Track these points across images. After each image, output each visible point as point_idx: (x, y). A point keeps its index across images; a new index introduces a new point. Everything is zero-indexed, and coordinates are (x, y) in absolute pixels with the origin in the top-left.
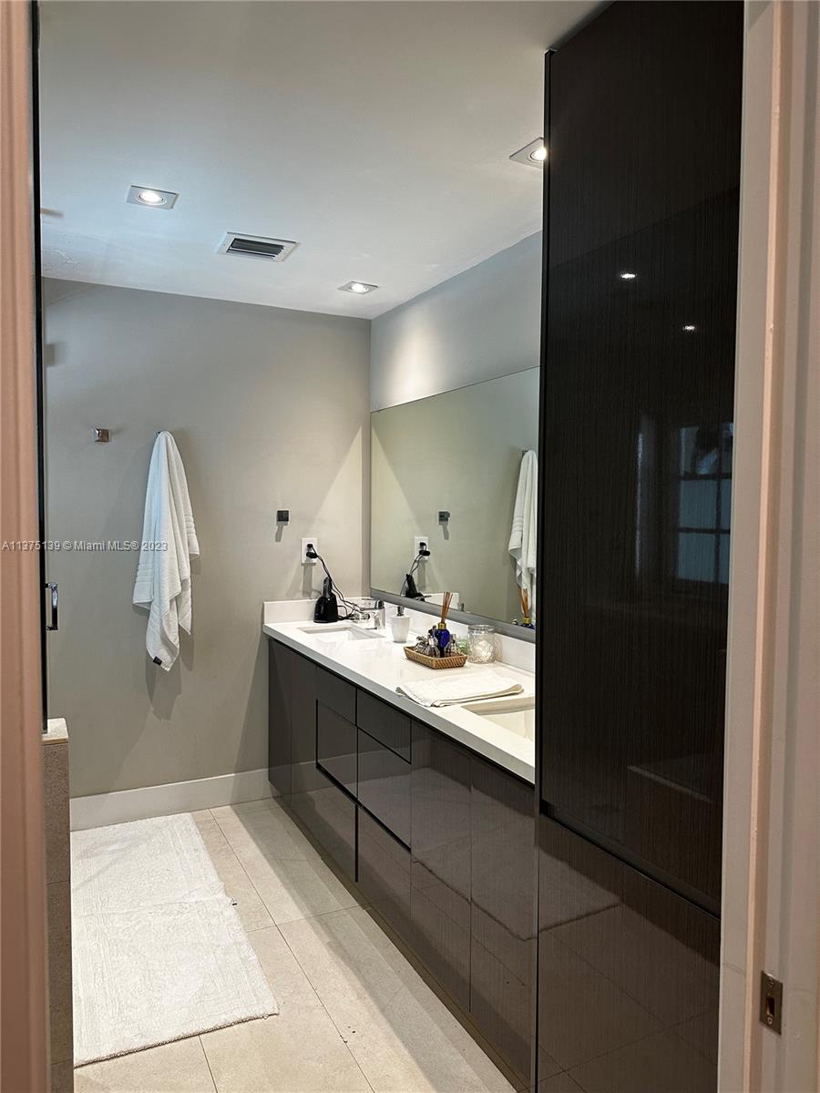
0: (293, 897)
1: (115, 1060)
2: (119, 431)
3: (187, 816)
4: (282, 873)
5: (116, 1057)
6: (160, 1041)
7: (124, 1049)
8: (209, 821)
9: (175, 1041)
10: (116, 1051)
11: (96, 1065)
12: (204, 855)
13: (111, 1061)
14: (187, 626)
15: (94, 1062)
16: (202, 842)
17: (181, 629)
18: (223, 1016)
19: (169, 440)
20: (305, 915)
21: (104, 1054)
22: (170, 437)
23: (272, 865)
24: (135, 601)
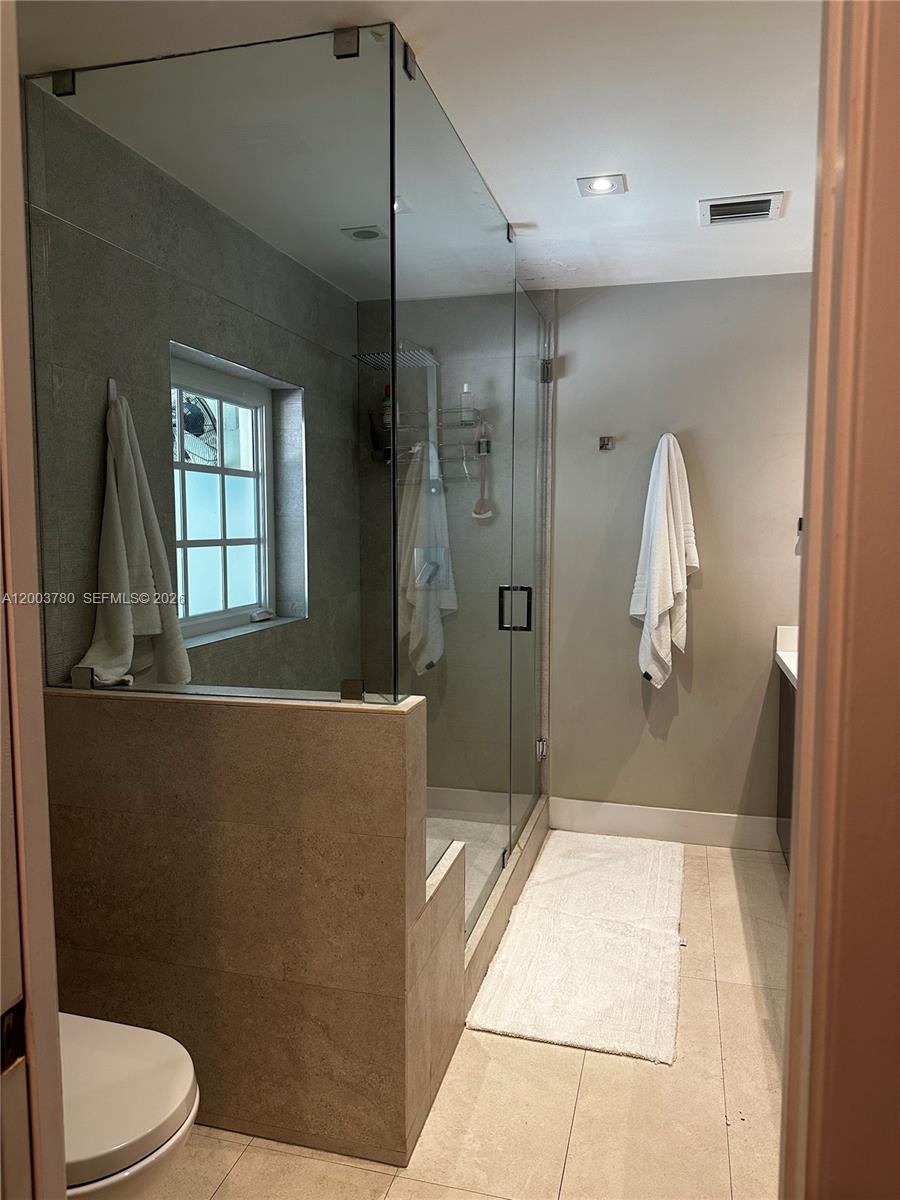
0: (750, 960)
1: (506, 1038)
2: (622, 438)
3: (679, 847)
4: (751, 932)
5: (507, 1036)
6: (549, 1039)
7: (516, 1032)
8: (699, 858)
9: (561, 1045)
10: (509, 1031)
11: (490, 1035)
12: (677, 888)
13: (503, 1038)
14: (681, 643)
15: (489, 1032)
16: (682, 876)
17: (673, 646)
18: (616, 1043)
19: (671, 442)
20: (753, 983)
21: (498, 1029)
22: (672, 439)
23: (744, 920)
24: (631, 613)
